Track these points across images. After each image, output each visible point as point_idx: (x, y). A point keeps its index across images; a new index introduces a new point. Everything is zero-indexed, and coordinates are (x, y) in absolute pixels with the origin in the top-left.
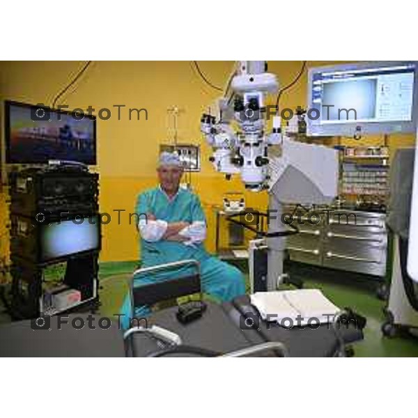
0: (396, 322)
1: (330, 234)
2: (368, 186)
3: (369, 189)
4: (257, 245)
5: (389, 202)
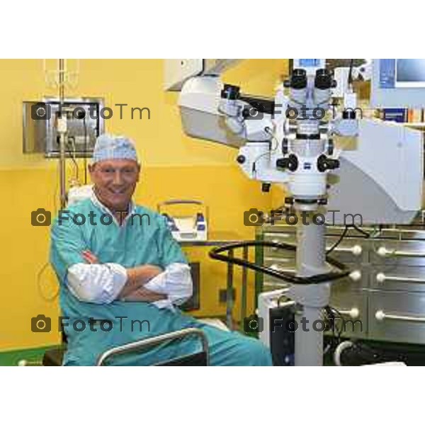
1: (381, 277)
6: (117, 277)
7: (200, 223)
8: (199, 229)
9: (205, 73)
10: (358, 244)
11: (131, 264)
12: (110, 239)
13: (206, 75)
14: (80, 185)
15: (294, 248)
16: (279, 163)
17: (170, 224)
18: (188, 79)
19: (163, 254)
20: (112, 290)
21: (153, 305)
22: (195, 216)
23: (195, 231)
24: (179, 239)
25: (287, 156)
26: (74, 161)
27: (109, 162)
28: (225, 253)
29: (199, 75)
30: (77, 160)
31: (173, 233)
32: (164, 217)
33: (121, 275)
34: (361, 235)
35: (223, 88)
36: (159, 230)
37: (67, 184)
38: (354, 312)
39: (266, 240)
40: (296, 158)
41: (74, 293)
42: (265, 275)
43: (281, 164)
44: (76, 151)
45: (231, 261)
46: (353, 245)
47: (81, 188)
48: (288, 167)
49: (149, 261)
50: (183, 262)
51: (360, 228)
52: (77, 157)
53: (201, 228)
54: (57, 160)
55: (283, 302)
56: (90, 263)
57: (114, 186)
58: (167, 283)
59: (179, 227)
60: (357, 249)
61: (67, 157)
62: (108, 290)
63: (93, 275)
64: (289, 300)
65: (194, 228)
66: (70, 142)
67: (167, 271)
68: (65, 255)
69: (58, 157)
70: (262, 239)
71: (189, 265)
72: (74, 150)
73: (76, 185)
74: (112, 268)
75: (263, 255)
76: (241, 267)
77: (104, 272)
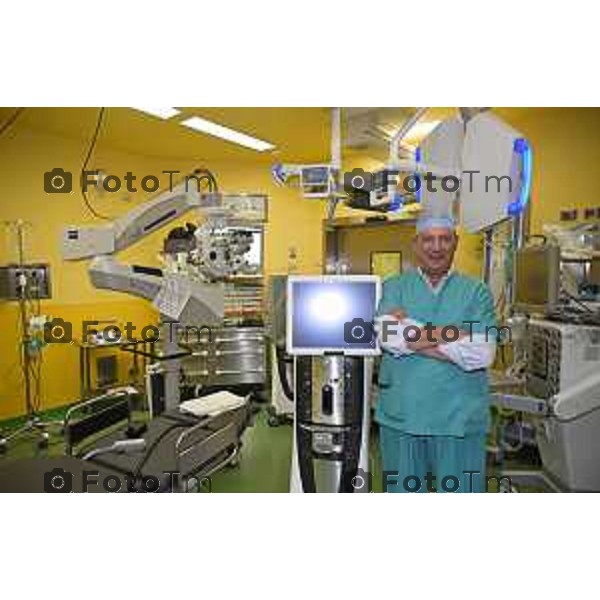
0: (278, 412)
2: (246, 304)
3: (249, 306)
4: (154, 370)
5: (266, 319)
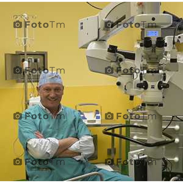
6: (53, 145)
7: (97, 115)
8: (97, 118)
9: (99, 39)
10: (178, 125)
11: (61, 138)
12: (49, 125)
13: (100, 40)
14: (35, 96)
15: (146, 128)
16: (138, 86)
17: (82, 115)
18: (90, 42)
19: (78, 131)
20: (51, 152)
21: (74, 159)
22: (95, 111)
23: (95, 119)
24: (87, 123)
25: (142, 82)
26: (32, 84)
27: (48, 85)
28: (110, 131)
29: (96, 40)
30: (33, 83)
31: (83, 120)
32: (79, 112)
33: (55, 144)
34: (179, 120)
35: (109, 47)
36: (75, 118)
37: (28, 96)
38: (176, 159)
39: (131, 124)
40: (147, 83)
41: (31, 154)
42: (131, 142)
43: (139, 86)
44: (33, 79)
45: (113, 135)
46: (175, 125)
47: (36, 98)
48: (143, 88)
49: (71, 135)
50: (89, 135)
51: (178, 117)
52: (33, 82)
53: (98, 118)
54: (23, 84)
55: (141, 156)
56: (39, 138)
57: (51, 97)
58: (80, 146)
59: (86, 117)
60: (177, 127)
61: (29, 82)
62: (48, 152)
63: (41, 144)
64: (144, 155)
65: (94, 117)
66: (30, 74)
67: (80, 140)
68: (25, 134)
69: (24, 82)
70: (129, 123)
71: (92, 136)
72: (32, 78)
73: (33, 96)
74: (51, 140)
75: (130, 131)
76: (118, 138)
77: (46, 142)
